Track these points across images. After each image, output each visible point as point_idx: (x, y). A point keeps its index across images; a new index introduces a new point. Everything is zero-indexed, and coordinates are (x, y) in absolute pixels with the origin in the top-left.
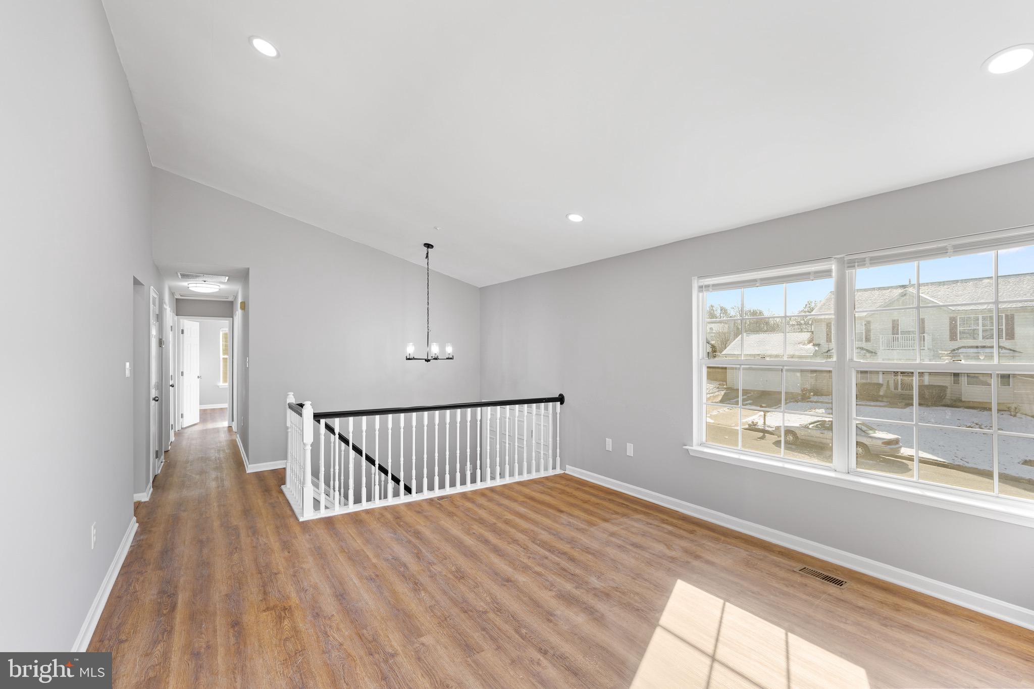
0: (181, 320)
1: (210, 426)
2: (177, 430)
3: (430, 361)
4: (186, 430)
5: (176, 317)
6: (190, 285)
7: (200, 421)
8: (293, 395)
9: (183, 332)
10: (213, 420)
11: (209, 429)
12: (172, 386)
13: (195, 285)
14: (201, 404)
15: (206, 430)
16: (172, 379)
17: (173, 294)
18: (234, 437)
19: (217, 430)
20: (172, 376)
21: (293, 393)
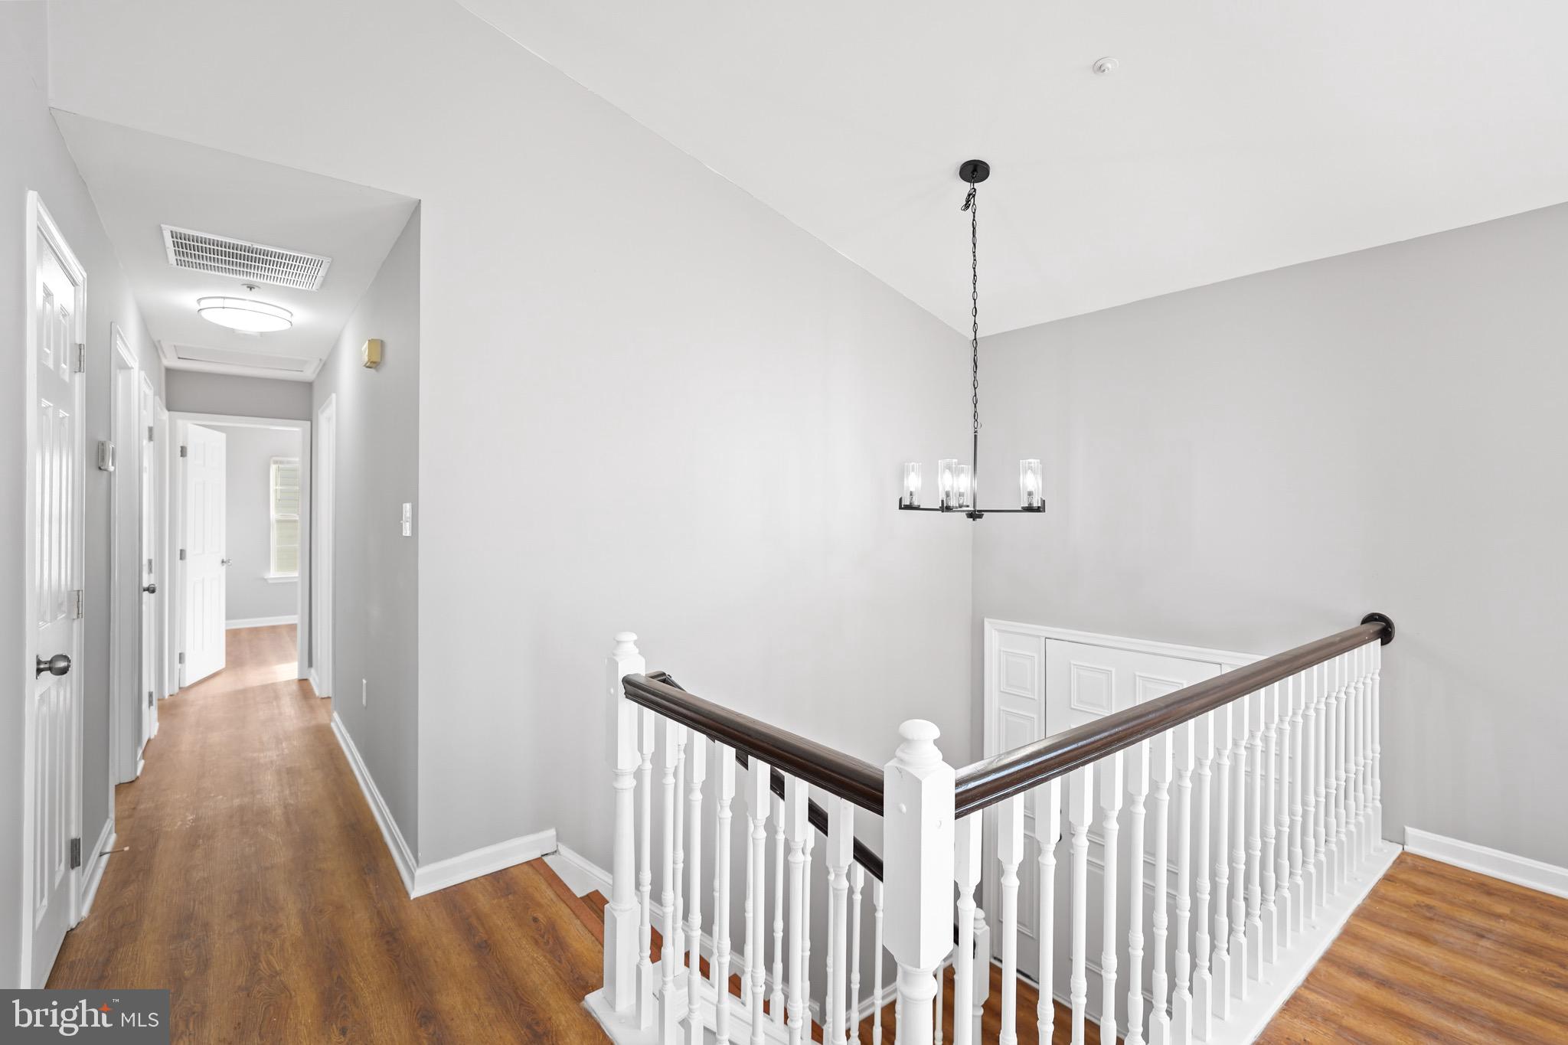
0: (180, 423)
1: (254, 677)
2: (167, 696)
3: (980, 516)
4: (192, 696)
5: (165, 415)
6: (204, 304)
7: (227, 664)
8: (636, 643)
9: (183, 452)
10: (260, 660)
11: (253, 689)
12: (151, 590)
13: (219, 303)
14: (228, 617)
15: (244, 691)
16: (150, 571)
17: (155, 346)
18: (321, 718)
19: (271, 692)
20: (150, 562)
21: (634, 637)
